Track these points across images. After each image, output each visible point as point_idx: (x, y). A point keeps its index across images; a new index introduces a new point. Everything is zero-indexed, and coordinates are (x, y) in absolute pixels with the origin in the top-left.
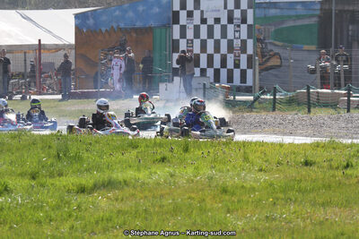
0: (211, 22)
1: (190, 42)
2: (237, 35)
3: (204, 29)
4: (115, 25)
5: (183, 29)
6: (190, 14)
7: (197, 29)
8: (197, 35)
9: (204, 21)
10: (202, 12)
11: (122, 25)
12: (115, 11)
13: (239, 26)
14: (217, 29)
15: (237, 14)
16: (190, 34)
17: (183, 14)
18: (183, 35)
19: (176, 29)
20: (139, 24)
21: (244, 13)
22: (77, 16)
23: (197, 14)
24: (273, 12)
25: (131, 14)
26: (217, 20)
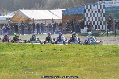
0: (94, 12)
1: (89, 18)
2: (101, 16)
3: (92, 14)
4: (72, 13)
5: (87, 14)
6: (89, 10)
7: (91, 14)
8: (91, 16)
9: (92, 12)
10: (92, 10)
11: (74, 13)
12: (72, 9)
13: (101, 13)
14: (96, 14)
15: (101, 10)
16: (89, 16)
17: (87, 10)
18: (87, 16)
19: (85, 14)
20: (79, 13)
21: (102, 10)
22: (63, 11)
23: (91, 10)
24: (114, 9)
25: (77, 10)
26: (96, 12)
